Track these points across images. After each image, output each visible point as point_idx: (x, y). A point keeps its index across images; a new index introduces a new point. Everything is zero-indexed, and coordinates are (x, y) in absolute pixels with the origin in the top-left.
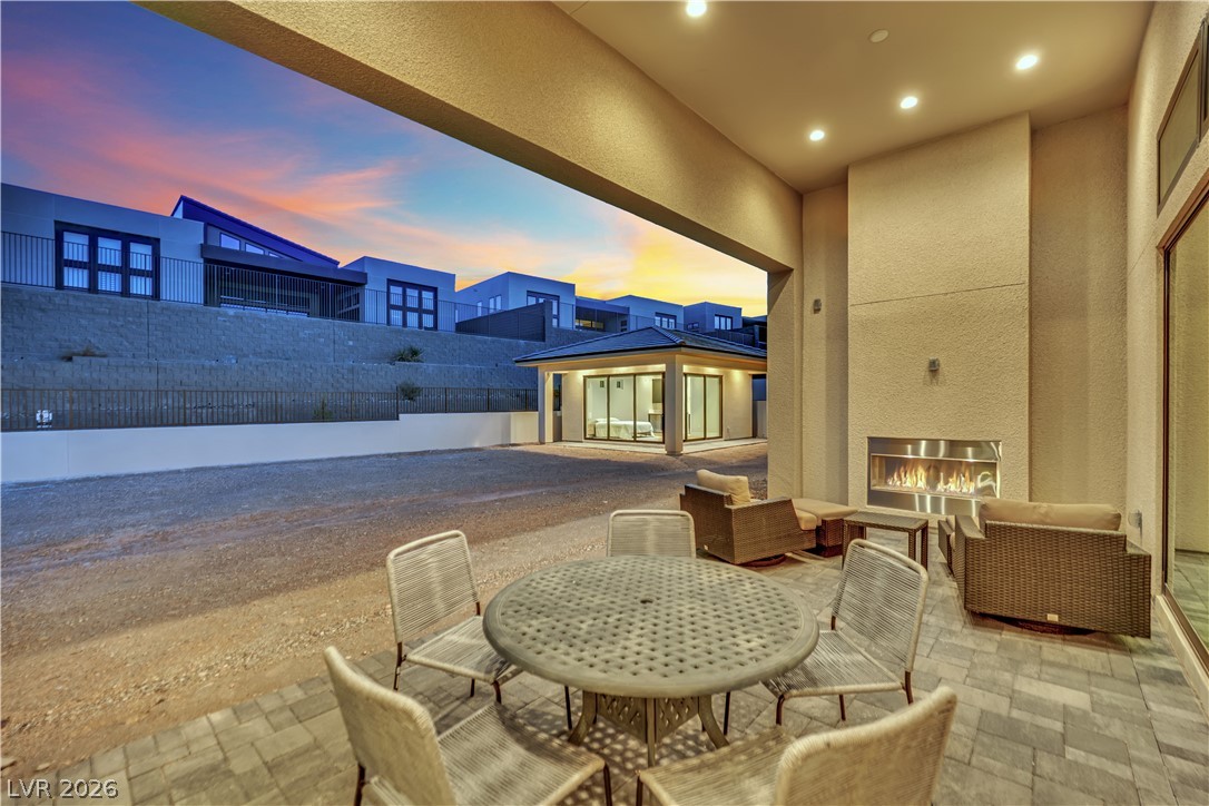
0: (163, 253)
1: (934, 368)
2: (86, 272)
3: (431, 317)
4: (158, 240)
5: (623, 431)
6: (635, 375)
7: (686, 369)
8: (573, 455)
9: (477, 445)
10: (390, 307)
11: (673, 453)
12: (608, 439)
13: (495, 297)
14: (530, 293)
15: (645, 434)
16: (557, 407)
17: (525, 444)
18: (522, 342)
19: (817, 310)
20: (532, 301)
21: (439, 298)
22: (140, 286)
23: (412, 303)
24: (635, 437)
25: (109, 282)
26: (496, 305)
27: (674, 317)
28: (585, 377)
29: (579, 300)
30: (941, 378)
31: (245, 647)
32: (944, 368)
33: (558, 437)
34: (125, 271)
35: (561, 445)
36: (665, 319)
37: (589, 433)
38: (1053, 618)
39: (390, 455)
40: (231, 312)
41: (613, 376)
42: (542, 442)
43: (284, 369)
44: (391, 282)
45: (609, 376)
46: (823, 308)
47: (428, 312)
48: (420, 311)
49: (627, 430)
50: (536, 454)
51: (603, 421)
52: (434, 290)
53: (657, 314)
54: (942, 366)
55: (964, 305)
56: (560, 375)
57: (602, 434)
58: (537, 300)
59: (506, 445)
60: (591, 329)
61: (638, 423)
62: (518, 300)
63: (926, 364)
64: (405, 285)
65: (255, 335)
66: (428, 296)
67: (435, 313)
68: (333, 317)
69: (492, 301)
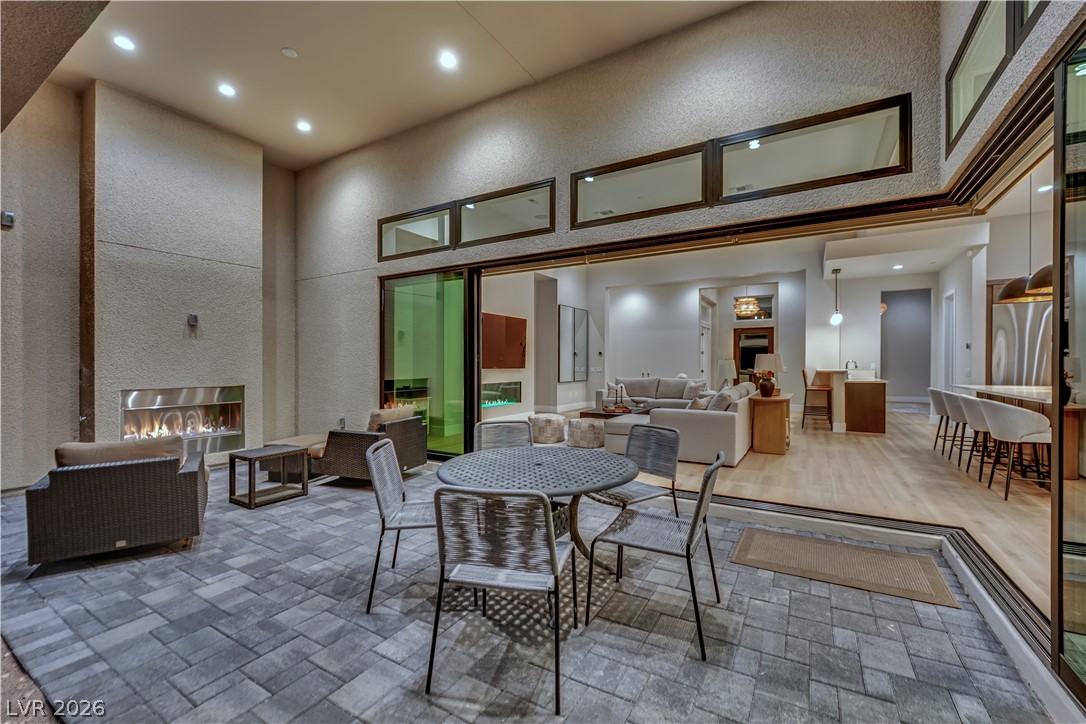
1: (193, 323)
30: (199, 333)
32: (202, 324)
54: (200, 321)
55: (218, 273)
63: (186, 318)
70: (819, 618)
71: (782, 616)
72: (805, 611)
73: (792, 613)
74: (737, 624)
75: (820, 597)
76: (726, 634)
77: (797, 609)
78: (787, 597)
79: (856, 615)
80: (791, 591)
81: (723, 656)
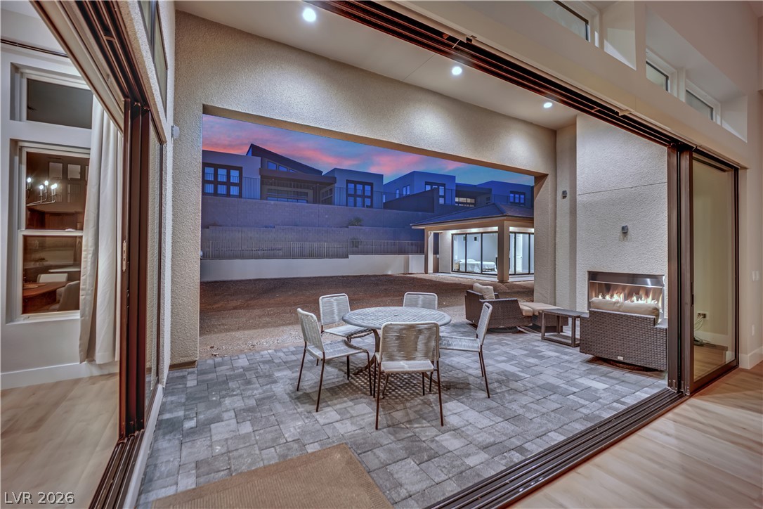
0: (244, 175)
1: (625, 231)
2: (213, 185)
3: (369, 200)
4: (242, 168)
5: (476, 267)
6: (482, 233)
7: (511, 229)
8: (441, 280)
9: (389, 273)
10: (348, 195)
11: (502, 281)
12: (466, 272)
13: (406, 187)
14: (427, 183)
15: (491, 269)
16: (436, 252)
17: (417, 273)
18: (420, 213)
19: (564, 197)
20: (428, 188)
21: (374, 190)
22: (234, 191)
23: (359, 192)
24: (482, 271)
25: (222, 189)
26: (407, 191)
27: (524, 194)
28: (453, 235)
29: (458, 185)
30: (629, 237)
31: (277, 338)
32: (631, 231)
33: (436, 270)
34: (228, 184)
35: (437, 275)
36: (517, 196)
37: (455, 267)
38: (620, 358)
39: (343, 277)
40: (272, 202)
41: (469, 233)
42: (426, 272)
44: (348, 182)
45: (466, 234)
46: (568, 196)
47: (368, 197)
48: (363, 196)
49: (478, 267)
50: (421, 279)
51: (463, 261)
52: (371, 184)
53: (512, 192)
54: (630, 230)
55: (642, 194)
56: (438, 233)
57: (463, 269)
58: (431, 187)
59: (406, 274)
60: (467, 203)
61: (484, 263)
62: (420, 187)
63: (621, 229)
64: (356, 183)
65: (283, 214)
66: (368, 188)
67: (371, 197)
68: (319, 203)
69: (405, 188)
70: (261, 431)
71: (282, 422)
72: (271, 432)
73: (278, 427)
74: (299, 408)
75: (266, 448)
76: (299, 402)
77: (276, 431)
78: (286, 436)
79: (241, 446)
80: (287, 442)
81: (293, 395)
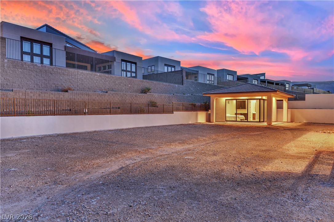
2: (30, 56)
4: (52, 44)
13: (151, 67)
14: (165, 65)
20: (166, 68)
23: (129, 68)
25: (37, 60)
27: (214, 75)
28: (226, 100)
34: (42, 56)
36: (210, 76)
43: (119, 95)
48: (131, 72)
53: (208, 74)
65: (105, 83)
66: (134, 66)
67: (136, 73)
